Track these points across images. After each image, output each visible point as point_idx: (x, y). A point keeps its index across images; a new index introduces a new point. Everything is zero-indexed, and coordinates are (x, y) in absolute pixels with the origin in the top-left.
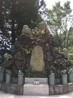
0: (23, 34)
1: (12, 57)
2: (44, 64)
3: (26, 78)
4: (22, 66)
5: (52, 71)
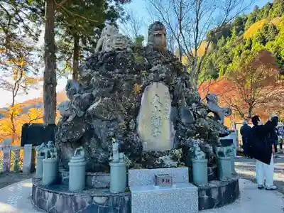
2: (175, 132)
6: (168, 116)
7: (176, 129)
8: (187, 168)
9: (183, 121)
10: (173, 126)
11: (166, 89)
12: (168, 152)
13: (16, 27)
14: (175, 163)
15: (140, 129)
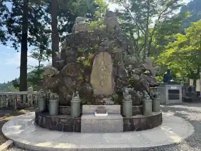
0: (76, 32)
1: (59, 72)
2: (115, 83)
3: (84, 106)
6: (111, 74)
7: (115, 81)
8: (120, 106)
9: (121, 76)
10: (114, 80)
11: (110, 57)
12: (109, 96)
13: (40, 19)
14: (113, 102)
15: (92, 82)
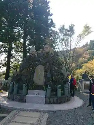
2: (45, 80)
3: (29, 90)
4: (26, 80)
5: (49, 86)
8: (45, 91)
11: (43, 67)
